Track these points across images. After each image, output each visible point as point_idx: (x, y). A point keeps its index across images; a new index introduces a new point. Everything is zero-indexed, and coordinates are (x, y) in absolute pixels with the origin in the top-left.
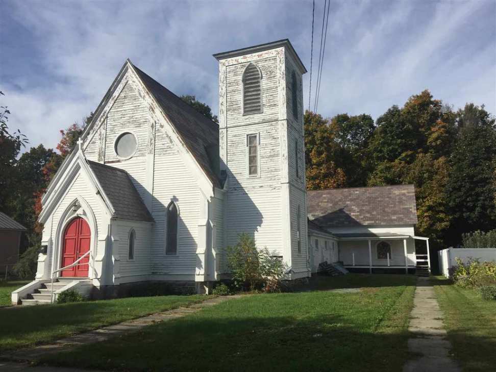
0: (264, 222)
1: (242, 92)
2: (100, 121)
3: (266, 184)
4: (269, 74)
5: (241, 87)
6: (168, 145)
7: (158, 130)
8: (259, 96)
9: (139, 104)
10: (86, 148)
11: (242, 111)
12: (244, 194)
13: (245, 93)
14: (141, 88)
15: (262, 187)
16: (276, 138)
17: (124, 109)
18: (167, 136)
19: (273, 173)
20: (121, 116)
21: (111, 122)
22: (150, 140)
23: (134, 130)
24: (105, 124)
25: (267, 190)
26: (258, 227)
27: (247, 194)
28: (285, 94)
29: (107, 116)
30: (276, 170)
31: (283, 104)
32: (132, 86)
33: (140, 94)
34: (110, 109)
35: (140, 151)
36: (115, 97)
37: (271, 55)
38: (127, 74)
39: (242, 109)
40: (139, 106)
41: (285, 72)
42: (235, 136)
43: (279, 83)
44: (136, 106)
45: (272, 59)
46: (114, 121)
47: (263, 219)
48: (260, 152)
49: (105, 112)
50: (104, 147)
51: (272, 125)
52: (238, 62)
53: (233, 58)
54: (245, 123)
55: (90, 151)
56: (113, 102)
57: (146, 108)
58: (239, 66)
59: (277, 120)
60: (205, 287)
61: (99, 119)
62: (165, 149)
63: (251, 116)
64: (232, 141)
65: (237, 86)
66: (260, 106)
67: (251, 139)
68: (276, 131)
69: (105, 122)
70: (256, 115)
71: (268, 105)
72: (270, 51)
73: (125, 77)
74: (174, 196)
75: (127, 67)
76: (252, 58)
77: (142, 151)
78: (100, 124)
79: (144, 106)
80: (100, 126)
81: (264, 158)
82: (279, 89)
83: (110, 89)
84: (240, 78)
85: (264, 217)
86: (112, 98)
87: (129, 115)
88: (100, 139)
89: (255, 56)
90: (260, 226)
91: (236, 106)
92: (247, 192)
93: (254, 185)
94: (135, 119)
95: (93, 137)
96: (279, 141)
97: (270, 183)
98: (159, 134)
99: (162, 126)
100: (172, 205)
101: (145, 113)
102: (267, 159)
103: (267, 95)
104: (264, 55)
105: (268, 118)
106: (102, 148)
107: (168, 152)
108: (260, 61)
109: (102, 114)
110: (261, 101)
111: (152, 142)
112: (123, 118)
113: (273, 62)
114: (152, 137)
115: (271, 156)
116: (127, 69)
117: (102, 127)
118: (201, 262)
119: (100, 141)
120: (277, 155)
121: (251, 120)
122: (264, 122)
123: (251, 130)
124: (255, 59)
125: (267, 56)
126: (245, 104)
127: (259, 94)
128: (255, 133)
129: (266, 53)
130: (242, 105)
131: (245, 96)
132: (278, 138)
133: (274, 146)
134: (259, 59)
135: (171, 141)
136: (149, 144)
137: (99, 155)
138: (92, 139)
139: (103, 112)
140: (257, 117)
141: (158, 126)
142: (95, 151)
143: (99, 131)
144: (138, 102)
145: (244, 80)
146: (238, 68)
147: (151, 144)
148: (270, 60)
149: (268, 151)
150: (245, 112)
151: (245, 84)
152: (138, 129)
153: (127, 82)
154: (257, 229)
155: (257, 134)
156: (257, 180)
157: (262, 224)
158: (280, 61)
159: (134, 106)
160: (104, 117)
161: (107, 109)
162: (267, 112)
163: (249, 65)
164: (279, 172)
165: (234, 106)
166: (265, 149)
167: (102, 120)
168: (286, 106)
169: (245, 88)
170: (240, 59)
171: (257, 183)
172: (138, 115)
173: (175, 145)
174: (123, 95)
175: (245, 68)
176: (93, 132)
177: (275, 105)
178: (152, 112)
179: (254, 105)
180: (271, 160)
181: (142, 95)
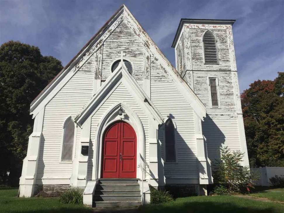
0: (226, 140)
1: (203, 48)
2: (96, 46)
3: (225, 113)
4: (222, 40)
5: (202, 44)
6: (162, 74)
7: (153, 62)
8: (216, 53)
9: (134, 40)
10: (82, 67)
11: (204, 61)
12: (209, 119)
13: (205, 49)
14: (136, 28)
15: (222, 115)
16: (230, 83)
17: (121, 41)
18: (162, 67)
19: (229, 106)
20: (117, 46)
21: (107, 49)
22: (146, 69)
23: (131, 59)
24: (101, 50)
25: (227, 118)
26: (222, 144)
27: (211, 119)
28: (234, 54)
29: (103, 44)
30: (232, 105)
31: (234, 61)
32: (128, 25)
33: (135, 32)
34: (106, 39)
35: (136, 76)
36: (111, 30)
37: (222, 28)
38: (122, 15)
39: (204, 59)
40: (134, 41)
41: (233, 41)
42: (199, 77)
43: (230, 47)
44: (131, 41)
45: (223, 31)
46: (110, 48)
47: (225, 139)
48: (219, 91)
49: (101, 40)
50: (100, 68)
51: (226, 73)
52: (199, 27)
53: (195, 25)
54: (207, 69)
55: (87, 70)
56: (109, 34)
57: (141, 44)
58: (199, 30)
59: (230, 71)
60: (204, 189)
61: (95, 45)
62: (160, 77)
63: (211, 65)
64: (198, 81)
65: (198, 44)
66: (216, 59)
67: (212, 80)
68: (230, 78)
69: (102, 49)
70: (214, 65)
71: (223, 59)
72: (222, 25)
73: (120, 17)
74: (170, 115)
75: (123, 9)
76: (209, 27)
77: (138, 76)
78: (96, 49)
79: (140, 42)
80: (97, 50)
81: (222, 95)
82: (230, 51)
83: (107, 23)
84: (201, 39)
85: (226, 136)
86: (108, 30)
87: (125, 47)
88: (97, 61)
89: (211, 26)
90: (224, 143)
91: (198, 57)
92: (211, 118)
93: (216, 113)
94: (130, 51)
95: (89, 58)
96: (233, 84)
97: (228, 113)
98: (153, 65)
99: (157, 60)
100: (169, 122)
101: (140, 47)
102: (225, 96)
103: (222, 53)
104: (217, 27)
105: (223, 68)
106: (99, 68)
107: (163, 80)
108: (214, 30)
109: (98, 41)
110: (217, 57)
111: (148, 70)
112: (119, 48)
113: (224, 33)
114: (147, 66)
115: (227, 94)
116: (123, 11)
117: (98, 51)
118: (203, 168)
119: (96, 63)
120: (232, 94)
121: (210, 68)
122: (220, 70)
123: (212, 75)
124: (212, 29)
125: (219, 28)
126: (205, 57)
127: (215, 52)
128: (215, 77)
129: (218, 26)
130: (203, 57)
131: (205, 51)
132: (232, 83)
133: (229, 88)
134: (214, 28)
135: (166, 72)
136: (146, 71)
137: (96, 74)
138: (88, 60)
139: (99, 40)
140: (215, 67)
141: (152, 59)
142: (91, 70)
143: (95, 54)
144: (133, 38)
145: (204, 41)
146: (198, 32)
147: (147, 72)
148: (221, 31)
149: (225, 91)
150: (206, 62)
151: (205, 43)
152: (133, 58)
153: (122, 21)
154: (221, 145)
155: (216, 78)
156: (218, 110)
157: (225, 142)
158: (229, 33)
159: (130, 41)
160: (101, 44)
161: (103, 38)
162: (222, 65)
163: (207, 32)
164: (235, 106)
165: (197, 57)
166: (222, 89)
167: (99, 46)
168: (235, 62)
169: (205, 46)
170: (200, 26)
171: (218, 112)
172: (134, 48)
173: (169, 75)
174: (118, 30)
175: (204, 33)
176: (90, 54)
177: (227, 61)
178: (147, 47)
179: (212, 58)
180: (228, 97)
181: (138, 33)
